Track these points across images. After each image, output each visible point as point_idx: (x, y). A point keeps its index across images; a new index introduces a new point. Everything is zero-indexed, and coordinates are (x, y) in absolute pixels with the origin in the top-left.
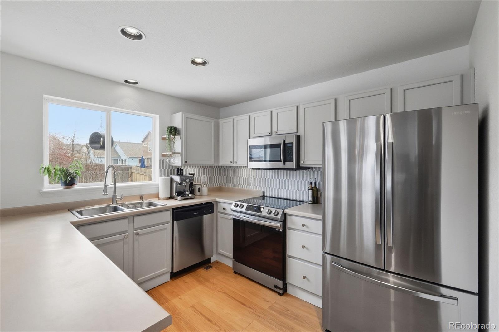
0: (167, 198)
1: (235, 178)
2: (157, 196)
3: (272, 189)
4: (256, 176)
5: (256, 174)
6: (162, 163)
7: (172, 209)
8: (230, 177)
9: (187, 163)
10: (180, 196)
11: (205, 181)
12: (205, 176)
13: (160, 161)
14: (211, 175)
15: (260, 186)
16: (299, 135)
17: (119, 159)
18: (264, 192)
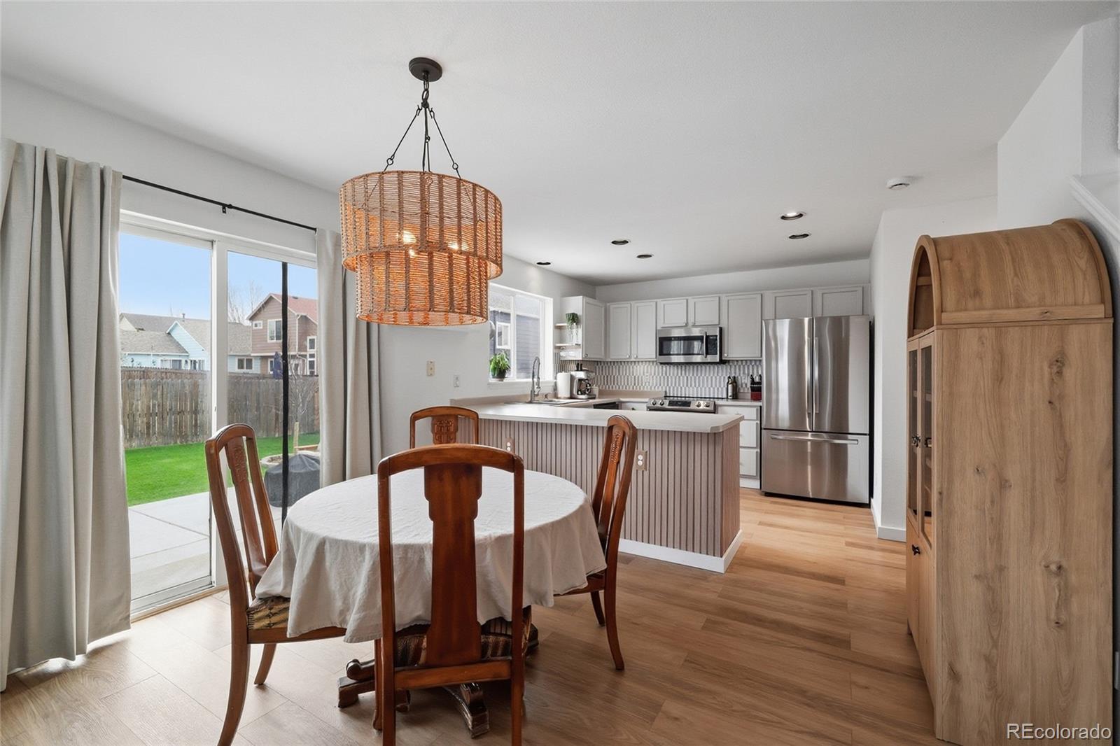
16: (722, 327)
17: (186, 359)
18: (666, 392)
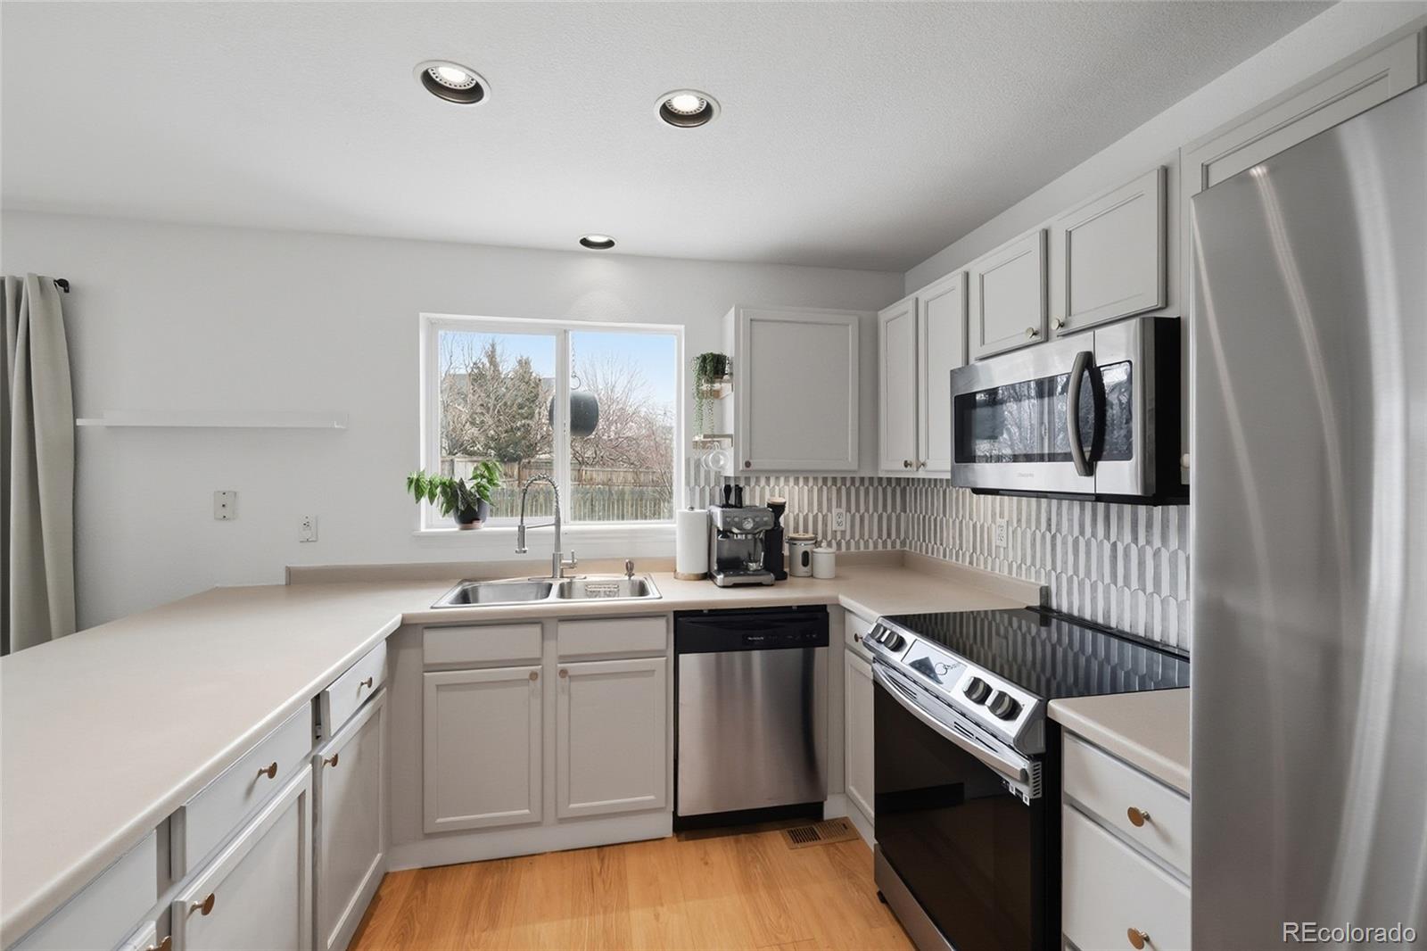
0: (697, 575)
1: (947, 521)
2: (669, 566)
3: (1081, 584)
4: (1019, 521)
5: (1019, 513)
6: (695, 467)
7: (675, 612)
8: (932, 518)
9: (751, 468)
10: (723, 572)
11: (843, 528)
12: (843, 510)
13: (688, 461)
14: (867, 510)
15: (1033, 564)
16: (1179, 318)
18: (1045, 593)
